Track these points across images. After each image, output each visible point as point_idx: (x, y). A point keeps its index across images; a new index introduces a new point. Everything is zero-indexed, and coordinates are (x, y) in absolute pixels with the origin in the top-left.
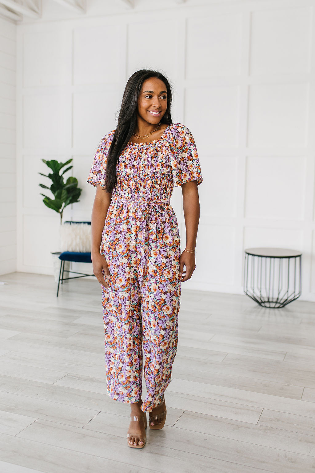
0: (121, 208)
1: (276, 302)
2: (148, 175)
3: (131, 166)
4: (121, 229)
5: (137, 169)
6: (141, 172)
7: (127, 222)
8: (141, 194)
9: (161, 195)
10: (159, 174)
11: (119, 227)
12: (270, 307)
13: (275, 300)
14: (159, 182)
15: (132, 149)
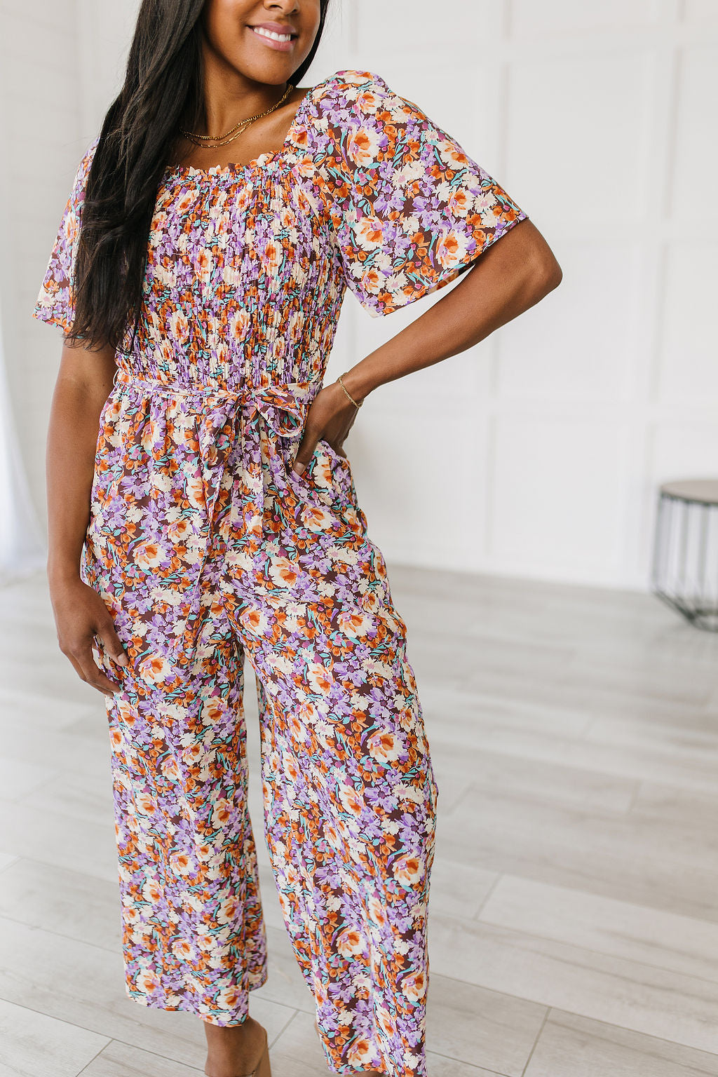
0: (143, 411)
2: (232, 290)
3: (170, 253)
4: (146, 488)
5: (192, 266)
6: (207, 278)
7: (169, 467)
8: (213, 361)
9: (287, 369)
10: (275, 287)
11: (139, 482)
14: (277, 318)
15: (176, 192)
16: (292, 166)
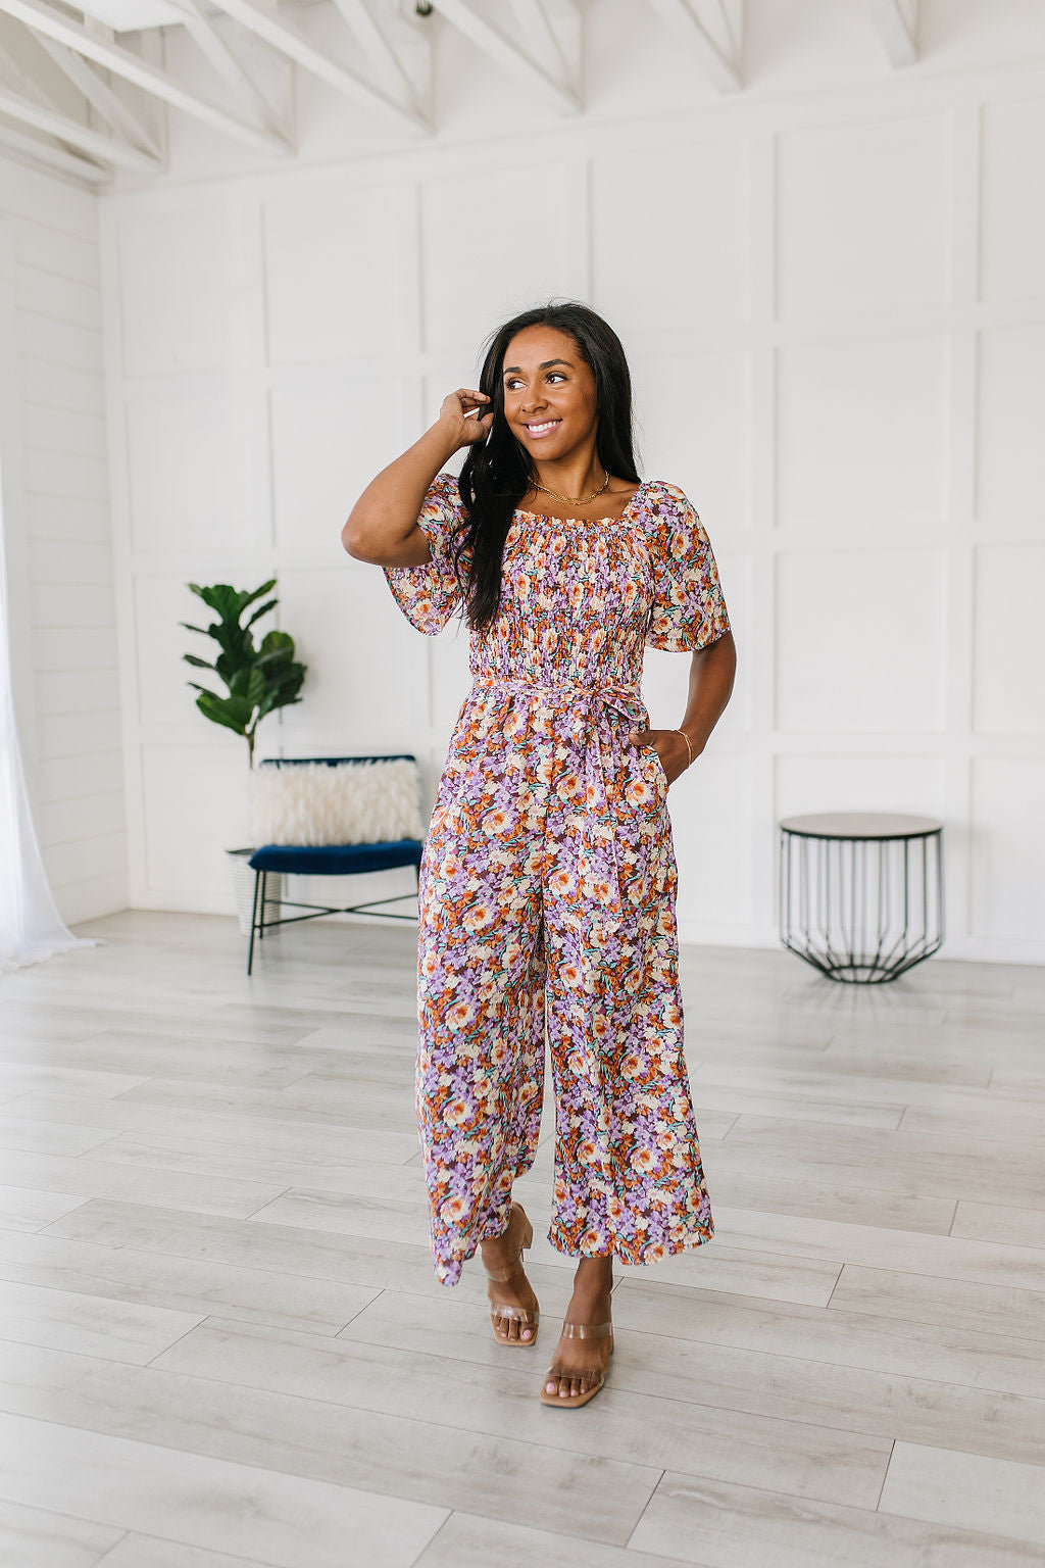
0: (507, 705)
1: (874, 967)
2: (597, 613)
3: (551, 585)
4: (502, 767)
5: (567, 595)
6: (578, 605)
7: (527, 750)
8: (573, 667)
9: (624, 673)
10: (627, 614)
11: (497, 761)
12: (856, 982)
13: (869, 962)
15: (548, 537)
16: (629, 529)
